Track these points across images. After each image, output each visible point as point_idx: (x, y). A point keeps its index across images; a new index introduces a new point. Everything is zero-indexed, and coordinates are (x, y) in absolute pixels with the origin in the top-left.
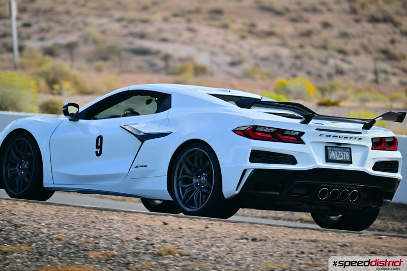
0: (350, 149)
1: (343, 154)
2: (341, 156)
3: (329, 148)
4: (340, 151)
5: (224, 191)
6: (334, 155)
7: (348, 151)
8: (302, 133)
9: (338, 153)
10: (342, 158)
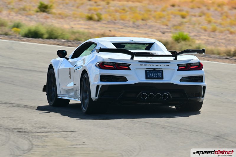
0: (162, 71)
1: (158, 74)
2: (155, 75)
3: (147, 72)
4: (155, 73)
5: (92, 97)
6: (151, 74)
7: (160, 73)
8: (130, 65)
9: (154, 74)
10: (156, 77)
